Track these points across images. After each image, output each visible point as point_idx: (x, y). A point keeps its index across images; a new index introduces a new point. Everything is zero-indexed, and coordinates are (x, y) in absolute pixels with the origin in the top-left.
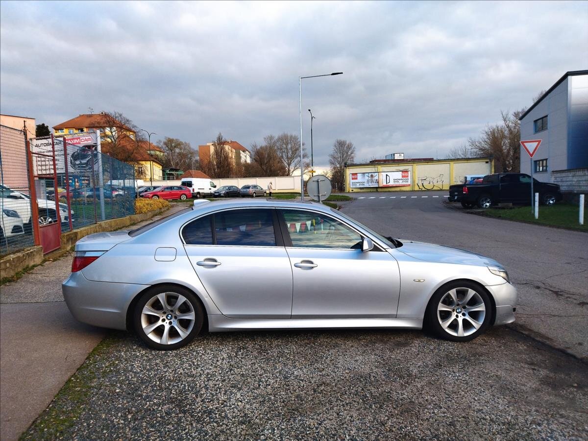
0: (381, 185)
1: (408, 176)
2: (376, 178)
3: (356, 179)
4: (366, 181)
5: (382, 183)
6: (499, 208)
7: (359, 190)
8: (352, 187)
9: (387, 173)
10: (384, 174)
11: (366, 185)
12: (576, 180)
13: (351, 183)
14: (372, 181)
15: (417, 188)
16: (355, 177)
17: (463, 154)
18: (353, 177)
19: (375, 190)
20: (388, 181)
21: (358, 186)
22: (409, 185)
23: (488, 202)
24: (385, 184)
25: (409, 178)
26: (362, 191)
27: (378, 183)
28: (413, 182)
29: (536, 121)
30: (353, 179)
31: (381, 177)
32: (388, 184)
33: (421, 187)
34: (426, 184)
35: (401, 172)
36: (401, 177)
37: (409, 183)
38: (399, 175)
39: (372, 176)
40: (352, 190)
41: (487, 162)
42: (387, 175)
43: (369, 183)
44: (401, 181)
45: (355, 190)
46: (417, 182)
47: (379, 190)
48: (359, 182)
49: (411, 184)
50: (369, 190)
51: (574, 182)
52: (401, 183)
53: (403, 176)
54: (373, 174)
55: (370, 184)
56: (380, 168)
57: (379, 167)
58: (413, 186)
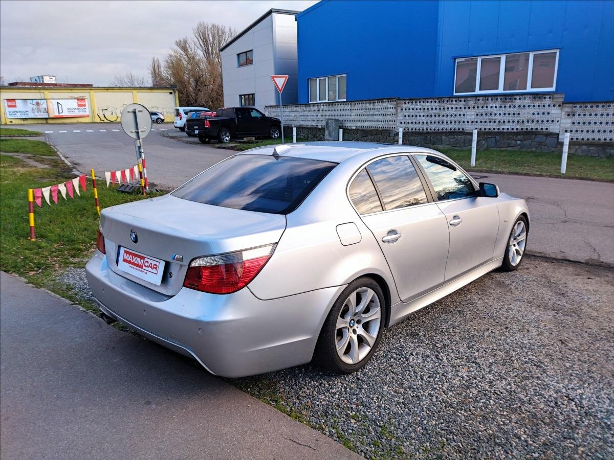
0: (52, 116)
1: (85, 105)
2: (44, 106)
3: (15, 106)
4: (29, 110)
5: (54, 113)
6: (245, 142)
7: (22, 122)
8: (9, 117)
9: (58, 101)
10: (55, 102)
11: (31, 115)
12: (293, 115)
13: (8, 113)
14: (39, 111)
15: (98, 120)
16: (13, 103)
17: (129, 82)
18: (10, 104)
19: (44, 121)
20: (61, 111)
21: (19, 115)
22: (88, 116)
23: (228, 137)
24: (57, 114)
25: (87, 107)
26: (25, 122)
27: (48, 112)
28: (93, 112)
29: (238, 55)
30: (9, 106)
31: (50, 106)
32: (61, 114)
33: (103, 118)
34: (108, 114)
35: (76, 100)
36: (76, 106)
37: (87, 113)
38: (74, 104)
39: (38, 104)
40: (11, 122)
41: (171, 93)
42: (58, 103)
43: (34, 113)
44: (77, 111)
45: (15, 122)
46: (96, 112)
47: (50, 121)
48: (20, 112)
49: (90, 115)
50: (36, 122)
51: (291, 117)
52: (77, 113)
53: (79, 105)
54: (39, 101)
55: (36, 114)
56: (48, 94)
57: (46, 92)
58: (93, 117)
